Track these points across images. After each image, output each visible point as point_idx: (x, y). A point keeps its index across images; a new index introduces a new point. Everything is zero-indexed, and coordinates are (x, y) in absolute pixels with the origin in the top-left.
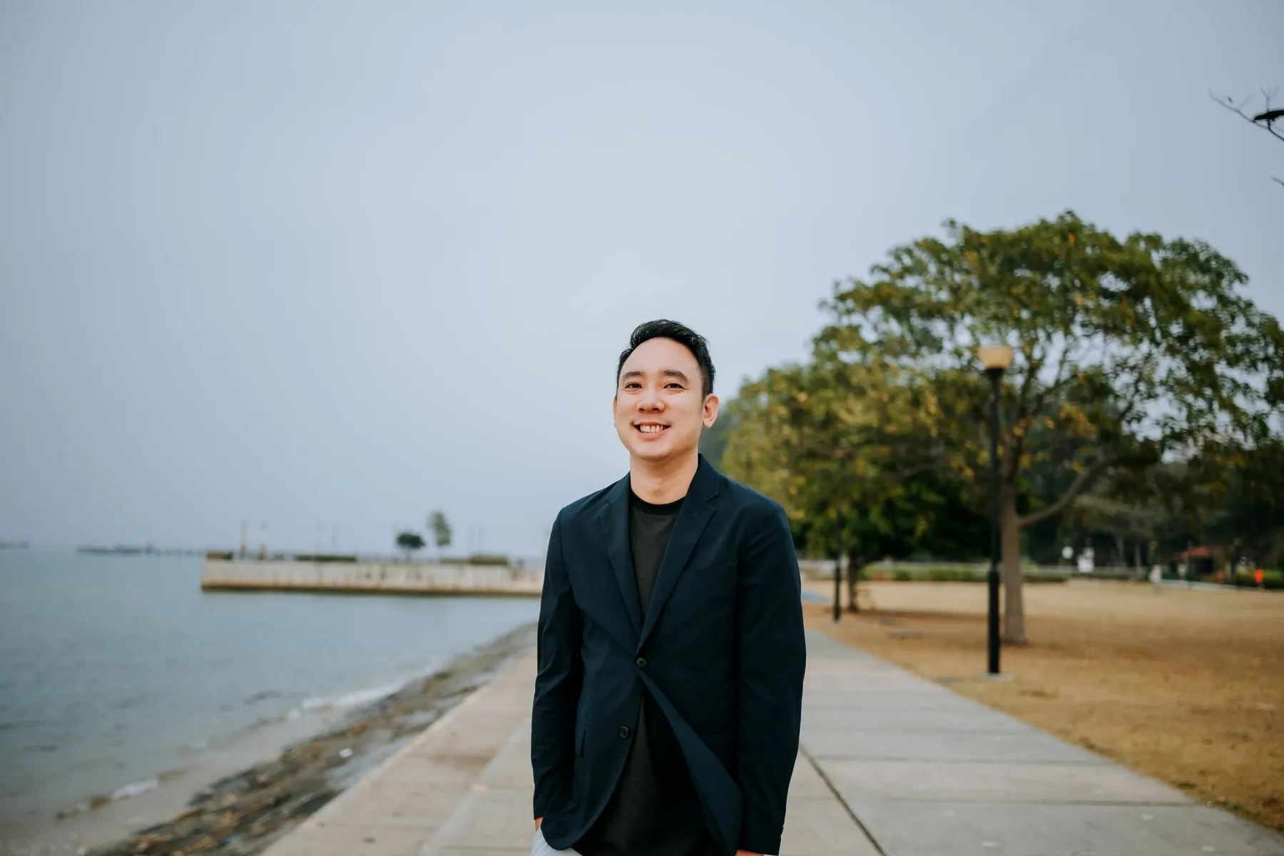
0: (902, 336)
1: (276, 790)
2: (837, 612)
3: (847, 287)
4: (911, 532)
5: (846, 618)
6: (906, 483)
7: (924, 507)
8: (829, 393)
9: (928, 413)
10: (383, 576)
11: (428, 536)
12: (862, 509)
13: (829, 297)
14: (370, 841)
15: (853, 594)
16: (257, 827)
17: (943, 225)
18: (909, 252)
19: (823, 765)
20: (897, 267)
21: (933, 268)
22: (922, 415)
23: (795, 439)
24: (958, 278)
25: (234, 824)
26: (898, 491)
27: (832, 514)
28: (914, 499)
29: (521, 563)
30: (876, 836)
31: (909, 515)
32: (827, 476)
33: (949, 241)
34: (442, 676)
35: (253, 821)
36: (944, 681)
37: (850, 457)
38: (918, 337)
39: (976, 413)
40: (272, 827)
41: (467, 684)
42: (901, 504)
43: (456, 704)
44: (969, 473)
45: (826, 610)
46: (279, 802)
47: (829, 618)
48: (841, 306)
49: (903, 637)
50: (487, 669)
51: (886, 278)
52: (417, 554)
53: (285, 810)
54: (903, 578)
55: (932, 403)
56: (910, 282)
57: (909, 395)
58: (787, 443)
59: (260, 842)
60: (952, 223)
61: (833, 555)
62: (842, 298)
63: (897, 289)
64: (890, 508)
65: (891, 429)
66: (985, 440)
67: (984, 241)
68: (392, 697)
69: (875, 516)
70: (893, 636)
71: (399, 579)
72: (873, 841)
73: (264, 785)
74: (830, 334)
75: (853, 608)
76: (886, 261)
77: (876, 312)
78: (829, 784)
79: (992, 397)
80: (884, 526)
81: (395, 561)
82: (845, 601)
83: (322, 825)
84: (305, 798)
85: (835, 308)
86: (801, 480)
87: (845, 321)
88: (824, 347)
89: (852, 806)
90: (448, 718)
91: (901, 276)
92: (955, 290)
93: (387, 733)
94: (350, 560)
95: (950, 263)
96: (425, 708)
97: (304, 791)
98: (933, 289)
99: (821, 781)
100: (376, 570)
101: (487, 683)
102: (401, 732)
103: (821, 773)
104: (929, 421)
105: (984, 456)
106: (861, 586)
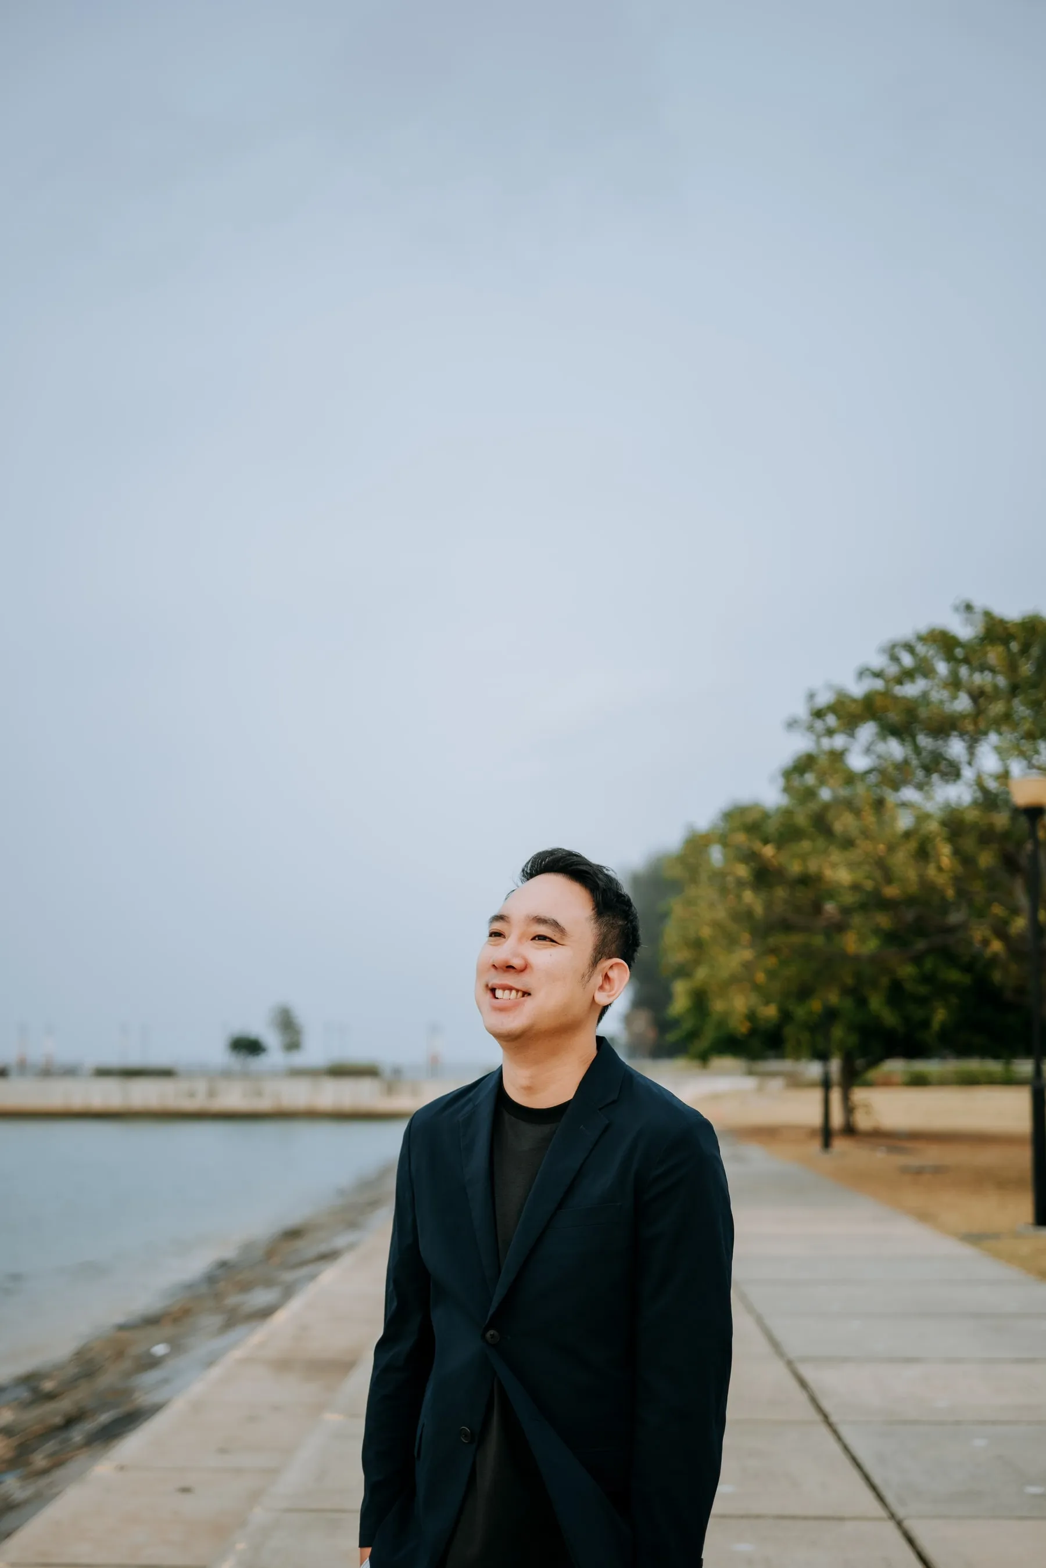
0: (906, 762)
1: (65, 1405)
2: (827, 1135)
3: (824, 699)
4: (926, 1024)
5: (840, 1145)
6: (917, 960)
7: (943, 990)
8: (806, 845)
9: (940, 869)
10: (212, 1094)
11: (271, 1038)
12: (858, 996)
13: (802, 711)
14: (186, 1490)
15: (849, 1109)
16: (39, 1460)
17: (956, 609)
18: (910, 648)
19: (808, 1373)
20: (893, 670)
21: (942, 668)
22: (931, 871)
23: (759, 910)
24: (979, 679)
25: (9, 1455)
26: (907, 971)
27: (816, 1005)
28: (927, 979)
29: (397, 1072)
30: (877, 1480)
31: (923, 1001)
32: (806, 953)
33: (964, 631)
34: (293, 1234)
35: (34, 1451)
36: (974, 1238)
37: (839, 928)
38: (927, 761)
39: (1010, 863)
40: (58, 1462)
41: (323, 1248)
42: (909, 986)
43: (312, 1277)
44: (997, 946)
45: (812, 1133)
46: (70, 1421)
47: (816, 1145)
48: (819, 725)
49: (919, 1171)
50: (352, 1225)
51: (879, 684)
52: (257, 1063)
53: (77, 1435)
54: (919, 1081)
55: (945, 852)
56: (911, 690)
57: (913, 845)
58: (749, 914)
59: (43, 1482)
60: (969, 608)
61: (823, 1056)
62: (819, 714)
63: (896, 699)
64: (896, 993)
65: (891, 891)
66: (1022, 899)
67: (1013, 630)
68: (223, 1265)
69: (876, 1003)
70: (905, 1170)
71: (233, 1098)
72: (873, 1487)
73: (51, 1396)
74: (804, 764)
75: (850, 1130)
76: (879, 661)
77: (867, 731)
78: (814, 1400)
79: (1029, 846)
80: (889, 1018)
81: (227, 1074)
82: (837, 1119)
83: (122, 1468)
84: (104, 1418)
85: (810, 728)
86: (771, 961)
87: (826, 743)
88: (796, 782)
89: (844, 1430)
90: (295, 1305)
91: (900, 682)
92: (978, 696)
93: (216, 1320)
94: (166, 1073)
95: (966, 661)
96: (268, 1283)
97: (104, 1405)
98: (945, 694)
99: (802, 1397)
100: (201, 1086)
101: (351, 1247)
102: (234, 1319)
103: (803, 1384)
104: (941, 880)
105: (1020, 924)
106: (859, 1095)
